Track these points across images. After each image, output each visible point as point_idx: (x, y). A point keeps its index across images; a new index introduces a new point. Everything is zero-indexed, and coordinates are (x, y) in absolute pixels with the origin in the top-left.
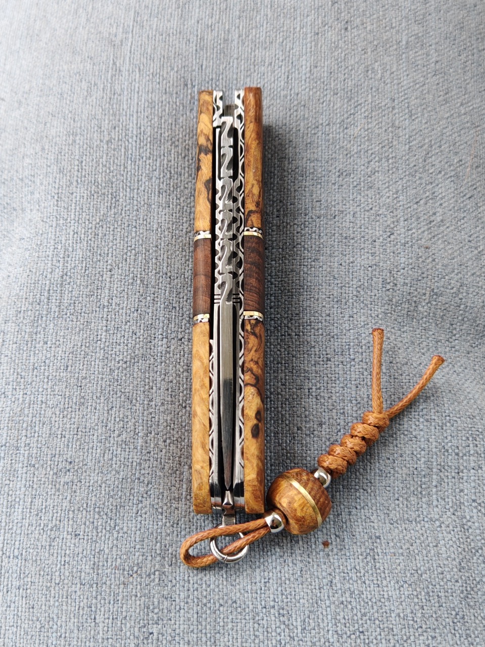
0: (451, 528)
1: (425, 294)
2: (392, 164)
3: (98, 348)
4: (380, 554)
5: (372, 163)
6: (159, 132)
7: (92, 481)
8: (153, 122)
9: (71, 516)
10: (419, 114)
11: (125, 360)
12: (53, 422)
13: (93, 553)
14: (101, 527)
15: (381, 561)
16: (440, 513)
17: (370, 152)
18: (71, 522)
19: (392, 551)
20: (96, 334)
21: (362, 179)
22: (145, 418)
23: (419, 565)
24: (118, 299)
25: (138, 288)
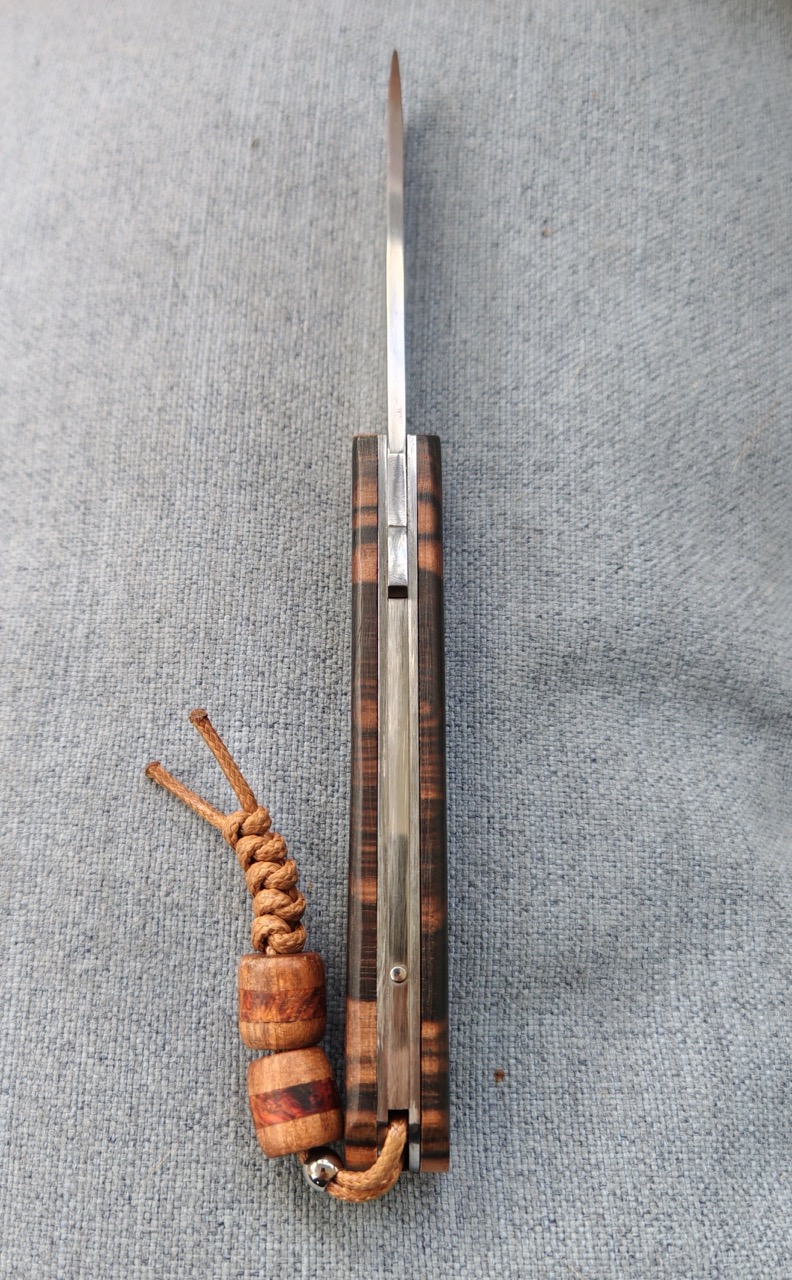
0: (701, 1044)
1: (669, 664)
2: (620, 450)
3: (139, 750)
4: (585, 1091)
5: (588, 449)
6: (243, 390)
7: (126, 971)
8: (232, 375)
9: (93, 1026)
10: (663, 370)
11: (181, 768)
12: (64, 870)
13: (129, 1088)
14: (141, 1046)
15: (586, 1102)
16: (684, 1020)
17: (585, 431)
18: (92, 1037)
19: (604, 1084)
20: (136, 725)
21: (573, 476)
22: (211, 864)
23: (647, 1107)
24: (171, 666)
25: (201, 646)
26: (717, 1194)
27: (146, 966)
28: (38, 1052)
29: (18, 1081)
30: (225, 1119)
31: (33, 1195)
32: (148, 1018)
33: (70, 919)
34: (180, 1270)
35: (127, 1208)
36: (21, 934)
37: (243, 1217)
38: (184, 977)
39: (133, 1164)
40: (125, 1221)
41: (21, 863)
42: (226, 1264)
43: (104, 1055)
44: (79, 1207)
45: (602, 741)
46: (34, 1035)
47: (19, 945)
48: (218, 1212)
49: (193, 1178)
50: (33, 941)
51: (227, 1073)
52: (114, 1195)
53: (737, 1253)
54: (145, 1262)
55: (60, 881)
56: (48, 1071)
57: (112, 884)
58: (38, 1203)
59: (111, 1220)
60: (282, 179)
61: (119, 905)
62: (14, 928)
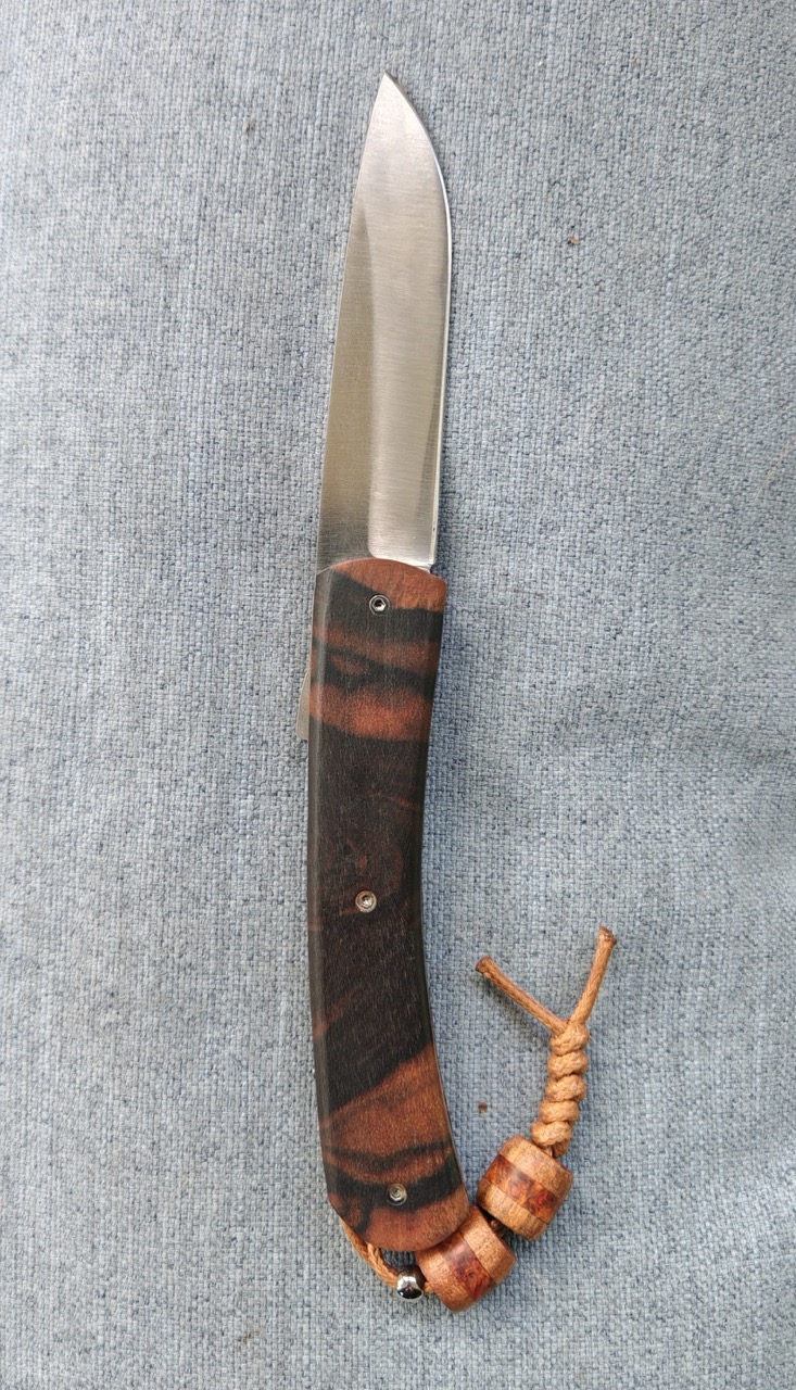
26: (666, 1203)
27: (163, 1019)
28: (71, 1091)
29: (55, 1115)
30: (235, 1154)
31: (74, 1208)
32: (165, 1065)
33: (93, 977)
34: (200, 1275)
35: (154, 1223)
36: (50, 985)
37: (253, 1233)
38: (197, 1028)
39: (157, 1189)
40: (153, 1234)
41: (46, 921)
42: (239, 1271)
43: (127, 1098)
44: (114, 1221)
45: (593, 802)
46: (67, 1077)
47: (50, 997)
48: (232, 1229)
49: (209, 1201)
50: (62, 993)
51: (237, 1113)
52: (142, 1214)
53: (678, 1255)
54: (170, 1266)
55: (82, 942)
56: (81, 1108)
57: (129, 946)
58: (79, 1215)
59: (141, 1232)
60: (280, 172)
61: (136, 966)
62: (44, 980)
